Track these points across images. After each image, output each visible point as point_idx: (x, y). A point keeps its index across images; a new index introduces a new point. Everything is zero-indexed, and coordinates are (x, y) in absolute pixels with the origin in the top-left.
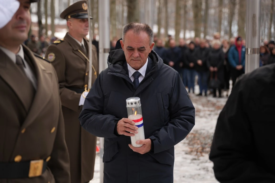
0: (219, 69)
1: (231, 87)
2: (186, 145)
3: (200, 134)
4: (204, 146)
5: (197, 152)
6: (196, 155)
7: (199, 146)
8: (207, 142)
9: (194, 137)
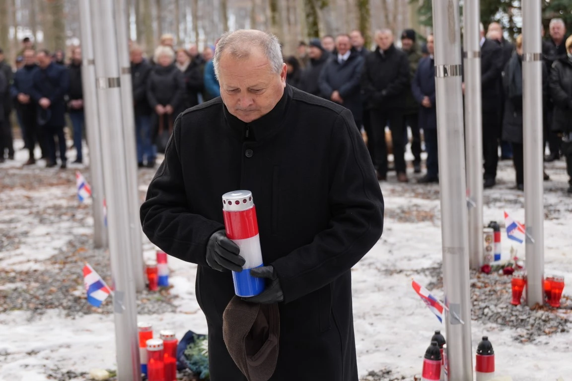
0: (175, 109)
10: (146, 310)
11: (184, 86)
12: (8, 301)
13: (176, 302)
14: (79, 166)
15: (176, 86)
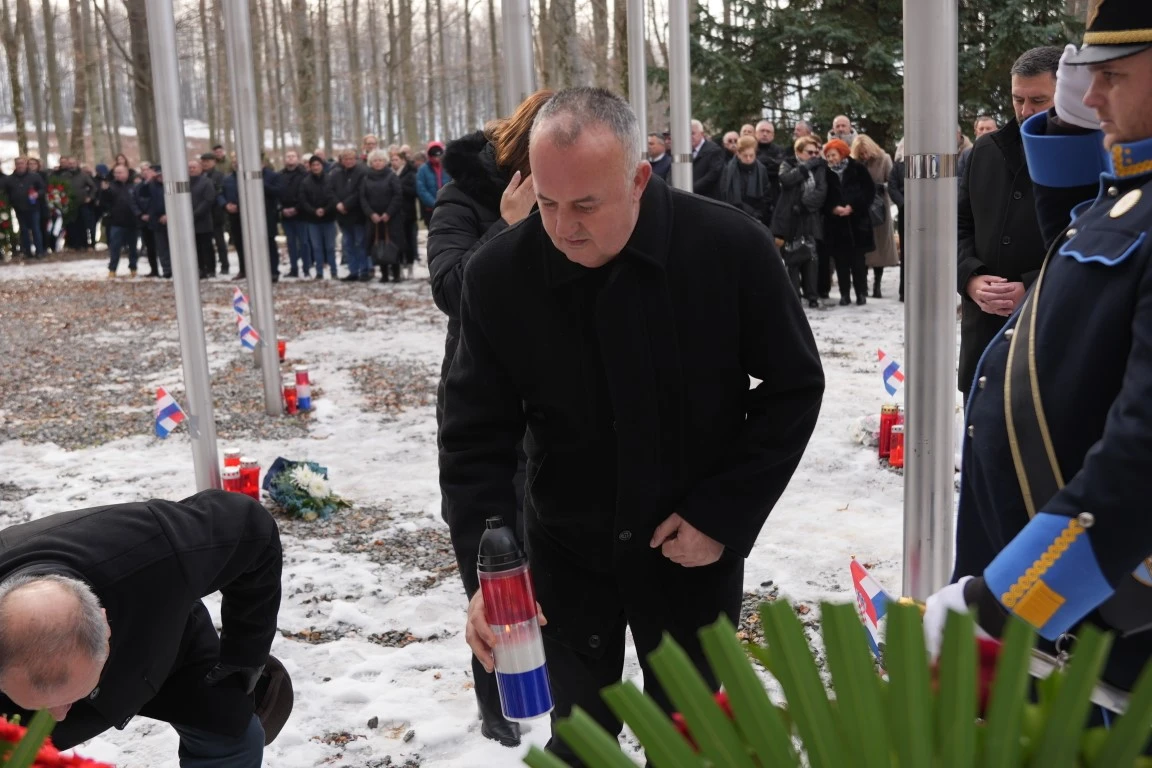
0: (392, 218)
1: (423, 251)
2: (359, 392)
3: (381, 365)
4: (398, 390)
5: (388, 405)
6: (388, 410)
7: (388, 392)
8: (401, 382)
9: (370, 372)
10: (276, 435)
11: (400, 191)
12: (137, 424)
13: (310, 427)
14: (292, 280)
15: (391, 192)
